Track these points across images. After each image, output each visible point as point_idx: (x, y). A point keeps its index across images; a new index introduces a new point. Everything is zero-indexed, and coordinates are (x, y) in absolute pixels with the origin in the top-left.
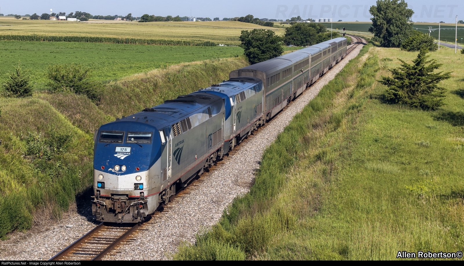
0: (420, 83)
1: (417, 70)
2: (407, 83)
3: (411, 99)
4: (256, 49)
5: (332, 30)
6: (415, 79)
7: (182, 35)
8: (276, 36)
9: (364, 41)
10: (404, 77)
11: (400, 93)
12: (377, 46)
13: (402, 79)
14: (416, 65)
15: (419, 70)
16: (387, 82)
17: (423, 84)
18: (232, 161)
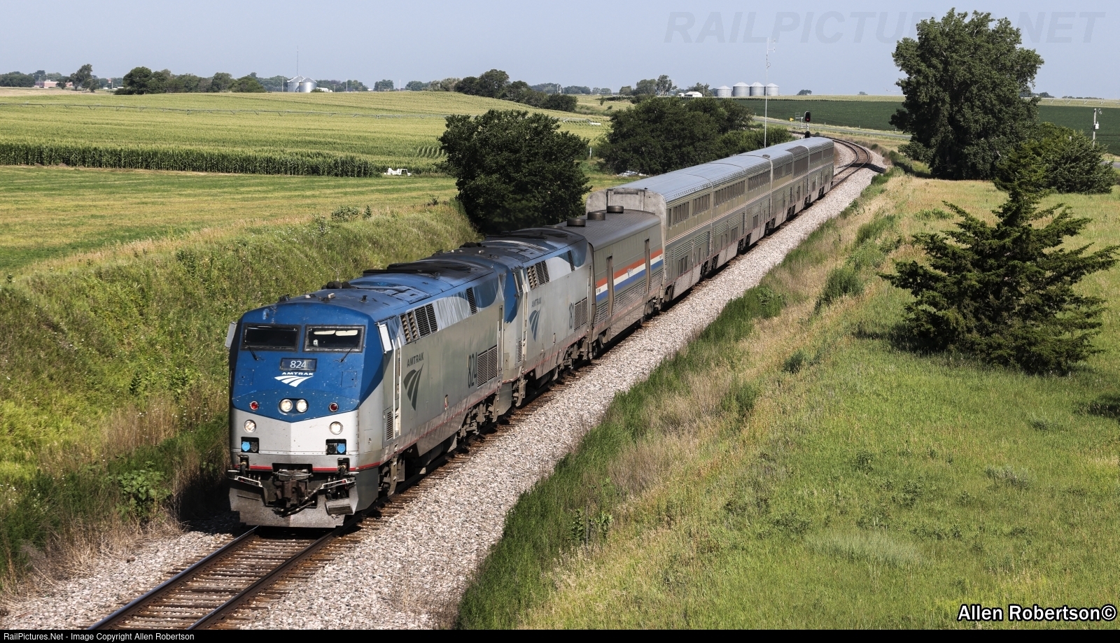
0: (1018, 283)
1: (1007, 240)
2: (974, 283)
3: (989, 334)
4: (495, 176)
5: (768, 122)
6: (1002, 271)
7: (262, 137)
8: (565, 135)
9: (877, 159)
10: (964, 261)
11: (951, 314)
12: (920, 175)
13: (959, 269)
14: (1005, 223)
15: (1015, 241)
16: (910, 277)
17: (1025, 287)
18: (384, 532)
